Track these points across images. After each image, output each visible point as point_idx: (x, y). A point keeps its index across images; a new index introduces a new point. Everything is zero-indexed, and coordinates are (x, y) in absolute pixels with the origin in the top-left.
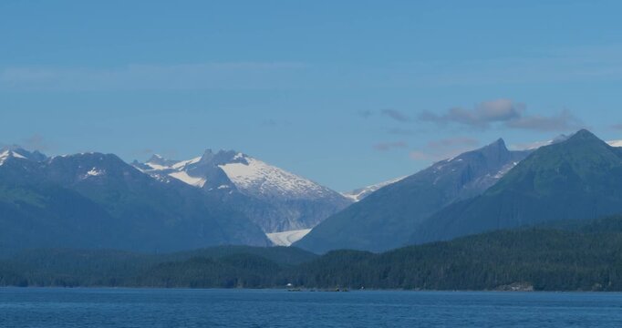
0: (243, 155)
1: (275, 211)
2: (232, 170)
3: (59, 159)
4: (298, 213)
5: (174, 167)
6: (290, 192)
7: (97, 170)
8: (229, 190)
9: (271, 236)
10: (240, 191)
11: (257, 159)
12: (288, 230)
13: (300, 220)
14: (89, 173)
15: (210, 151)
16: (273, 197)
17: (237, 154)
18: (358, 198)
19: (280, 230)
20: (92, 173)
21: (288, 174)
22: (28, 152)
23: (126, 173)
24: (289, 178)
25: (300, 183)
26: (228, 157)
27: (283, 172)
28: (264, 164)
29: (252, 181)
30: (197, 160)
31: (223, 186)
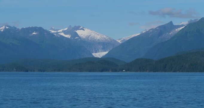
0: (83, 27)
1: (94, 46)
2: (79, 32)
3: (23, 29)
4: (102, 47)
5: (59, 31)
6: (99, 40)
7: (36, 32)
8: (78, 39)
9: (93, 54)
10: (82, 39)
11: (87, 29)
12: (98, 52)
13: (103, 49)
14: (33, 33)
15: (70, 26)
16: (93, 41)
17: (81, 27)
18: (120, 41)
19: (96, 52)
20: (34, 33)
21: (98, 33)
22: (11, 27)
23: (45, 34)
24: (98, 35)
25: (102, 37)
26: (78, 28)
27: (96, 33)
28: (90, 30)
29: (86, 36)
30: (66, 29)
31: (76, 38)
